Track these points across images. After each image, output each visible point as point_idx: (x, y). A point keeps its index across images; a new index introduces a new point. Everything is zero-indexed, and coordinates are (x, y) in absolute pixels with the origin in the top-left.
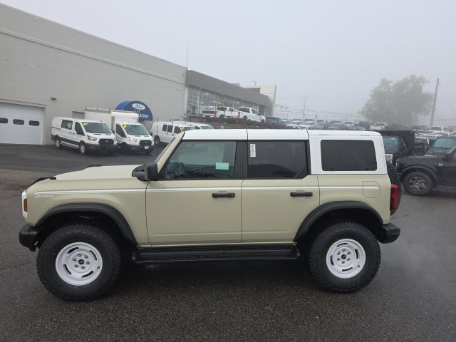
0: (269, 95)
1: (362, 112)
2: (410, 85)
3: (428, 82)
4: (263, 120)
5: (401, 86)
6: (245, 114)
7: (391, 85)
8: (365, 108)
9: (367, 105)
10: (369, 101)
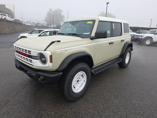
0: (11, 9)
1: (45, 20)
2: (58, 12)
3: (63, 11)
4: (13, 20)
5: (56, 12)
6: (5, 17)
7: (53, 11)
8: (45, 19)
9: (46, 18)
10: (46, 16)
